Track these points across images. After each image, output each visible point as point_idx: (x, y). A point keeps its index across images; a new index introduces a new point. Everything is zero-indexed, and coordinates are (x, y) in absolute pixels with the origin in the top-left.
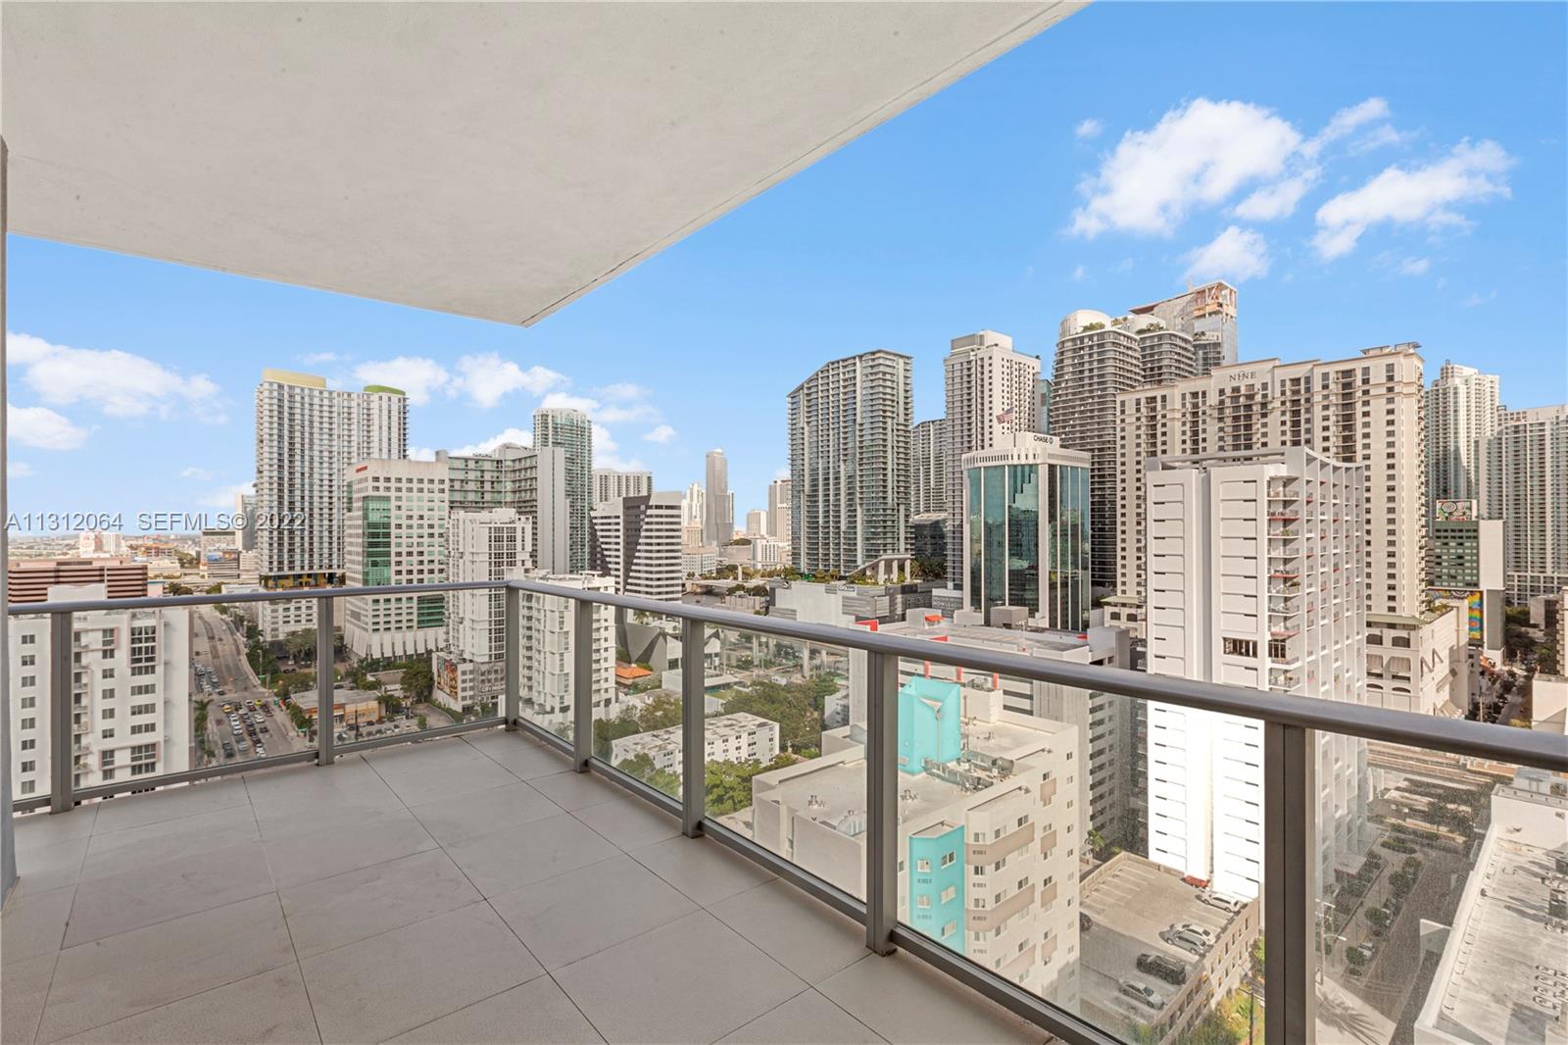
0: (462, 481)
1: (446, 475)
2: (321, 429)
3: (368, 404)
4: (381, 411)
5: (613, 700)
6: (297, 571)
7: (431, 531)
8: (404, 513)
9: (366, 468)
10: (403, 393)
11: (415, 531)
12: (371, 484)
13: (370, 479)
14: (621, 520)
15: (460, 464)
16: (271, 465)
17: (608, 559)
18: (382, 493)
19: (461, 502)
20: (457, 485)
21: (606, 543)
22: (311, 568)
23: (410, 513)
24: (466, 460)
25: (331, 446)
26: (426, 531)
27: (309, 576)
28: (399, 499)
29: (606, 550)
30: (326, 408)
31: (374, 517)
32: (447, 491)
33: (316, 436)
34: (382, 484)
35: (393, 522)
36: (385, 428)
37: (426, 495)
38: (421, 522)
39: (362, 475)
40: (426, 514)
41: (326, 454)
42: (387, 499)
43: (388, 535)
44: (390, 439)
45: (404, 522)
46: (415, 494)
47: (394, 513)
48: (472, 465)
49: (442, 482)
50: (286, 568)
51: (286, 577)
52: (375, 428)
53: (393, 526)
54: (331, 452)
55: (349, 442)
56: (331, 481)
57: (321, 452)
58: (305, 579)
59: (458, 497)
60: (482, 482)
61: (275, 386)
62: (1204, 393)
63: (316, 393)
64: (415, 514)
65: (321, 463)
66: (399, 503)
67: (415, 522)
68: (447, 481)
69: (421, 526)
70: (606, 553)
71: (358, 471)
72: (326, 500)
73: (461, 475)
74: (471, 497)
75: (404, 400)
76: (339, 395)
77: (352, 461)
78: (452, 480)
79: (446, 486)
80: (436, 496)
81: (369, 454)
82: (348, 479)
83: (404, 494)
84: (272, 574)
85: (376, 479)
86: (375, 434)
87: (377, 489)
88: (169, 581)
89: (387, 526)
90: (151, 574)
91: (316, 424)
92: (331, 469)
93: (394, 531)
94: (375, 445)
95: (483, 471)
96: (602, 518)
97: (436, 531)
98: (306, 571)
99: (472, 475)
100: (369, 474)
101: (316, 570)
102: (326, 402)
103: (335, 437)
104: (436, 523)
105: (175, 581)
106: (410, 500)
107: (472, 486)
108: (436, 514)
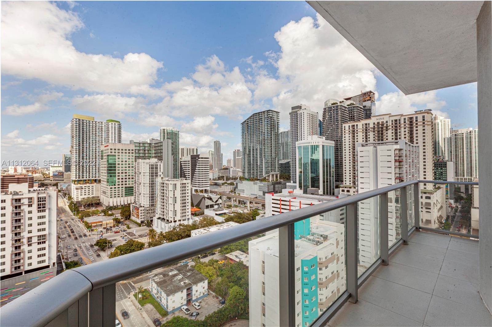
1: (134, 148)
2: (93, 133)
3: (108, 126)
4: (112, 128)
5: (190, 219)
6: (85, 178)
7: (129, 166)
8: (120, 160)
9: (108, 146)
10: (120, 122)
11: (124, 166)
12: (110, 151)
13: (109, 149)
14: (190, 162)
15: (137, 145)
16: (76, 145)
17: (186, 174)
18: (113, 154)
19: (138, 157)
20: (137, 151)
21: (185, 169)
22: (89, 177)
23: (122, 160)
24: (140, 143)
25: (96, 139)
26: (127, 166)
27: (89, 180)
28: (119, 155)
29: (185, 171)
30: (94, 127)
31: (110, 161)
32: (134, 153)
33: (91, 136)
34: (113, 151)
35: (117, 163)
36: (113, 133)
37: (127, 154)
38: (126, 163)
39: (107, 148)
40: (127, 160)
41: (94, 141)
42: (115, 156)
43: (115, 167)
44: (115, 137)
45: (120, 163)
46: (124, 154)
47: (117, 160)
48: (141, 145)
49: (133, 150)
50: (81, 178)
51: (81, 181)
52: (110, 133)
54: (96, 141)
55: (102, 137)
56: (96, 150)
58: (87, 181)
59: (137, 155)
60: (145, 150)
61: (78, 120)
62: (369, 124)
63: (91, 122)
64: (124, 160)
65: (93, 144)
66: (119, 157)
67: (124, 163)
68: (134, 150)
71: (105, 147)
72: (94, 156)
73: (138, 148)
74: (141, 155)
75: (120, 124)
76: (98, 123)
77: (103, 143)
80: (131, 154)
81: (108, 141)
82: (101, 149)
84: (76, 180)
85: (111, 149)
86: (110, 135)
87: (111, 152)
88: (40, 182)
89: (115, 164)
90: (35, 179)
91: (91, 132)
92: (96, 146)
93: (117, 166)
94: (110, 138)
95: (145, 147)
96: (184, 161)
97: (131, 166)
99: (141, 148)
100: (109, 148)
101: (91, 178)
102: (94, 125)
103: (97, 136)
104: (131, 163)
105: (43, 182)
106: (122, 156)
107: (141, 152)
108: (131, 160)
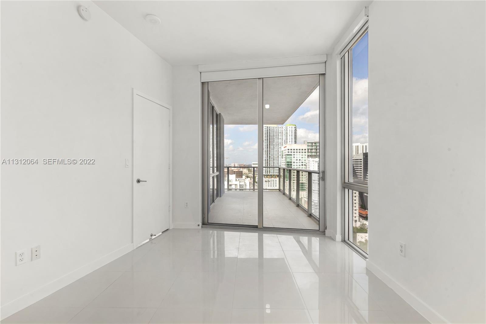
0: (311, 149)
1: (306, 148)
2: (276, 137)
3: (287, 129)
4: (290, 131)
5: (358, 221)
6: (271, 174)
7: (302, 164)
8: (295, 159)
9: (286, 147)
10: (296, 125)
11: (298, 164)
12: (287, 151)
13: (287, 150)
14: (362, 161)
15: (310, 144)
16: (265, 147)
17: (357, 174)
18: (290, 153)
19: (311, 155)
20: (310, 151)
21: (357, 168)
22: (274, 173)
23: (297, 159)
24: (312, 143)
25: (278, 141)
26: (301, 164)
27: (274, 175)
28: (294, 155)
29: (357, 170)
30: (277, 132)
31: (288, 160)
32: (307, 152)
33: (275, 139)
34: (290, 151)
35: (293, 161)
36: (291, 136)
37: (301, 153)
38: (300, 161)
39: (285, 148)
40: (301, 159)
41: (277, 143)
42: (291, 155)
43: (291, 165)
44: (292, 138)
45: (295, 161)
46: (298, 153)
47: (293, 159)
48: (314, 144)
49: (305, 150)
50: (269, 173)
51: (268, 175)
52: (288, 136)
53: (293, 162)
54: (278, 143)
55: (282, 140)
56: (278, 150)
57: (276, 143)
58: (272, 176)
59: (310, 154)
60: (317, 149)
61: (266, 127)
63: (275, 128)
64: (298, 159)
65: (276, 146)
66: (294, 156)
67: (298, 161)
68: (307, 150)
69: (300, 162)
70: (356, 171)
71: (284, 147)
72: (277, 155)
73: (310, 148)
74: (313, 154)
75: (296, 127)
76: (280, 128)
77: (283, 145)
78: (308, 149)
79: (306, 151)
80: (304, 154)
81: (287, 143)
82: (282, 150)
83: (295, 153)
84: (266, 174)
85: (289, 150)
86: (288, 137)
87: (289, 152)
88: (246, 175)
89: (291, 162)
90: (243, 173)
91: (275, 136)
92: (278, 147)
93: (293, 164)
94: (288, 140)
95: (317, 146)
96: (355, 160)
97: (304, 164)
98: (273, 174)
99: (314, 147)
100: (287, 148)
101: (275, 174)
102: (277, 130)
103: (279, 139)
104: (304, 161)
105: (248, 175)
106: (297, 155)
107: (314, 151)
108: (304, 159)
